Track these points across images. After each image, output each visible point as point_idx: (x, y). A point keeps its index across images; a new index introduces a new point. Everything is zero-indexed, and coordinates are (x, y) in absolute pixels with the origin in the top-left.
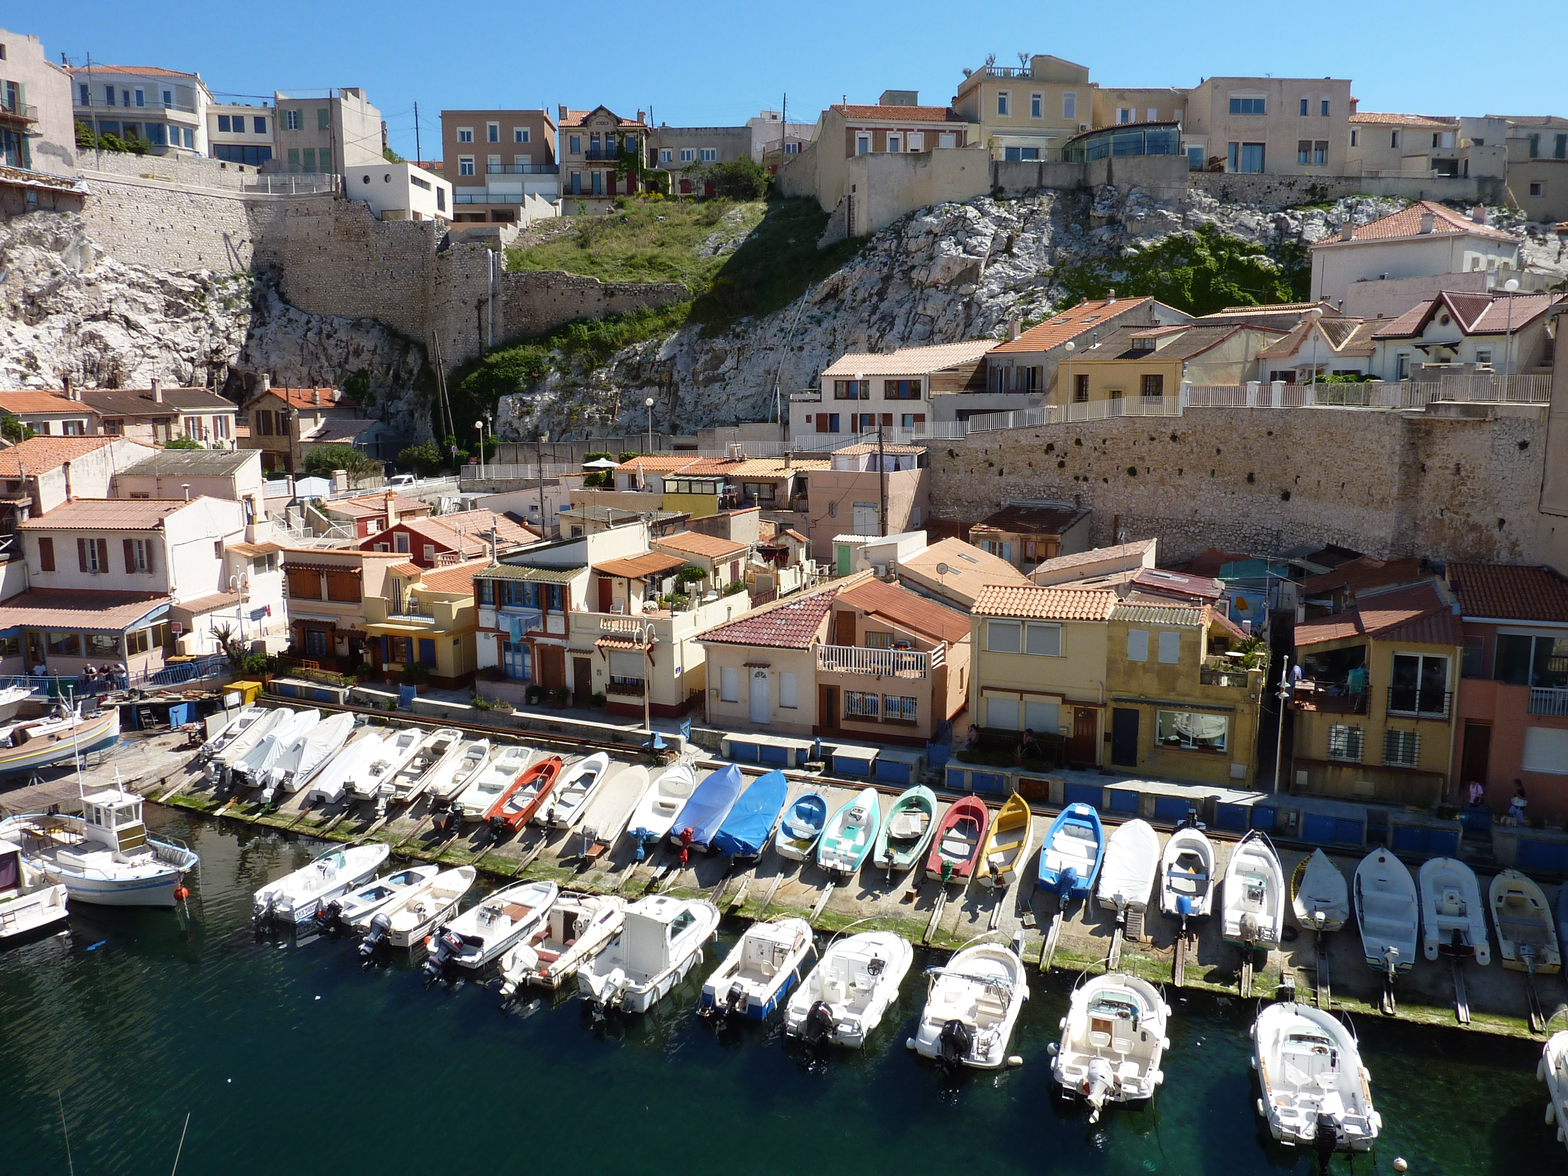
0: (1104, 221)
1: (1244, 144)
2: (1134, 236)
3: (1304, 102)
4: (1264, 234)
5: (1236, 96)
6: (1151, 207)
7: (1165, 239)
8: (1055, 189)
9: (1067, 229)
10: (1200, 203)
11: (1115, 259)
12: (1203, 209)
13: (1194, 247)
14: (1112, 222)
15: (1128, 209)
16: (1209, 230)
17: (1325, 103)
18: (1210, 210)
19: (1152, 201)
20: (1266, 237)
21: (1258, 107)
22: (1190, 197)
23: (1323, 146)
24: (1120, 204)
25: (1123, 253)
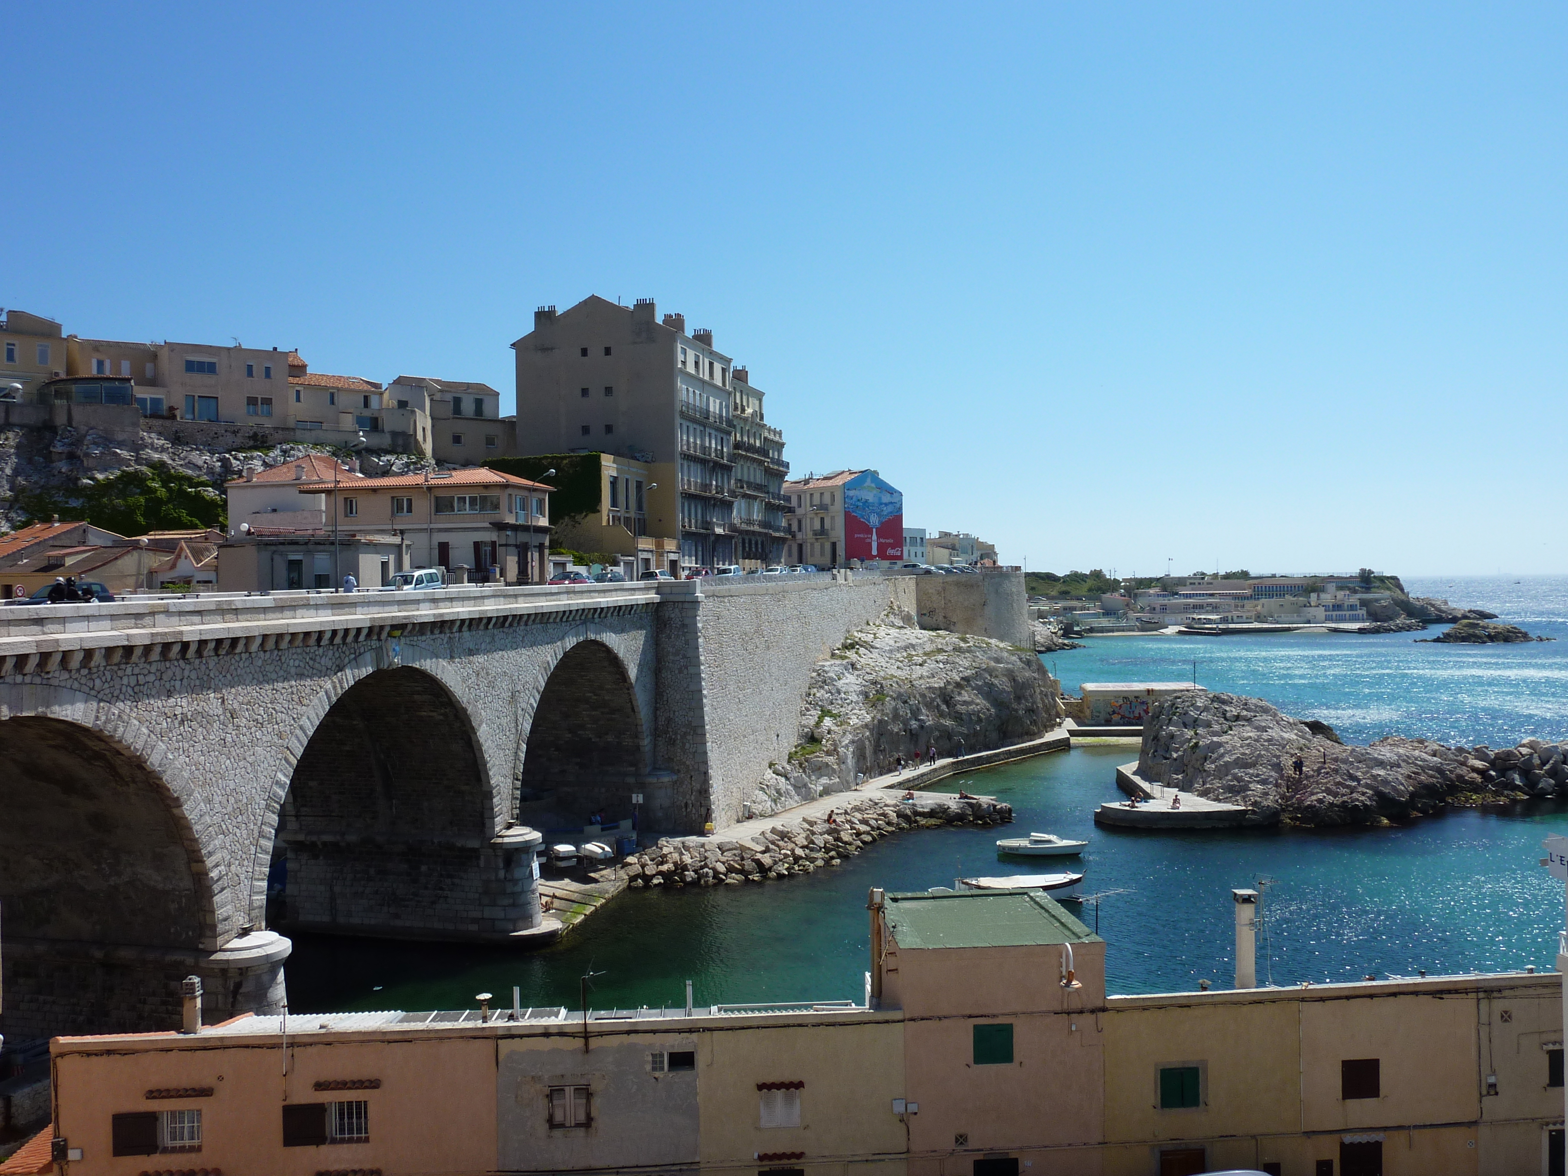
0: (64, 456)
1: (199, 397)
2: (91, 469)
3: (250, 367)
4: (211, 471)
5: (191, 358)
6: (106, 447)
7: (118, 473)
8: (22, 426)
9: (30, 461)
10: (152, 444)
11: (72, 487)
12: (155, 449)
13: (146, 480)
14: (71, 457)
15: (85, 447)
16: (160, 467)
17: (268, 369)
18: (163, 450)
19: (107, 441)
20: (213, 473)
21: (210, 368)
22: (142, 439)
23: (268, 401)
24: (78, 442)
25: (80, 483)
